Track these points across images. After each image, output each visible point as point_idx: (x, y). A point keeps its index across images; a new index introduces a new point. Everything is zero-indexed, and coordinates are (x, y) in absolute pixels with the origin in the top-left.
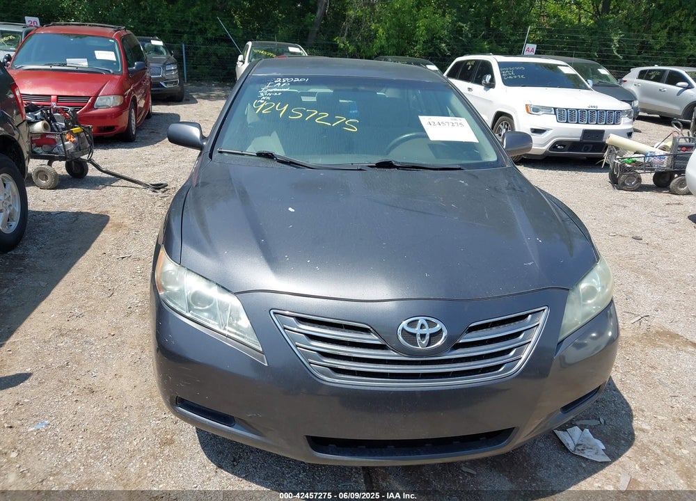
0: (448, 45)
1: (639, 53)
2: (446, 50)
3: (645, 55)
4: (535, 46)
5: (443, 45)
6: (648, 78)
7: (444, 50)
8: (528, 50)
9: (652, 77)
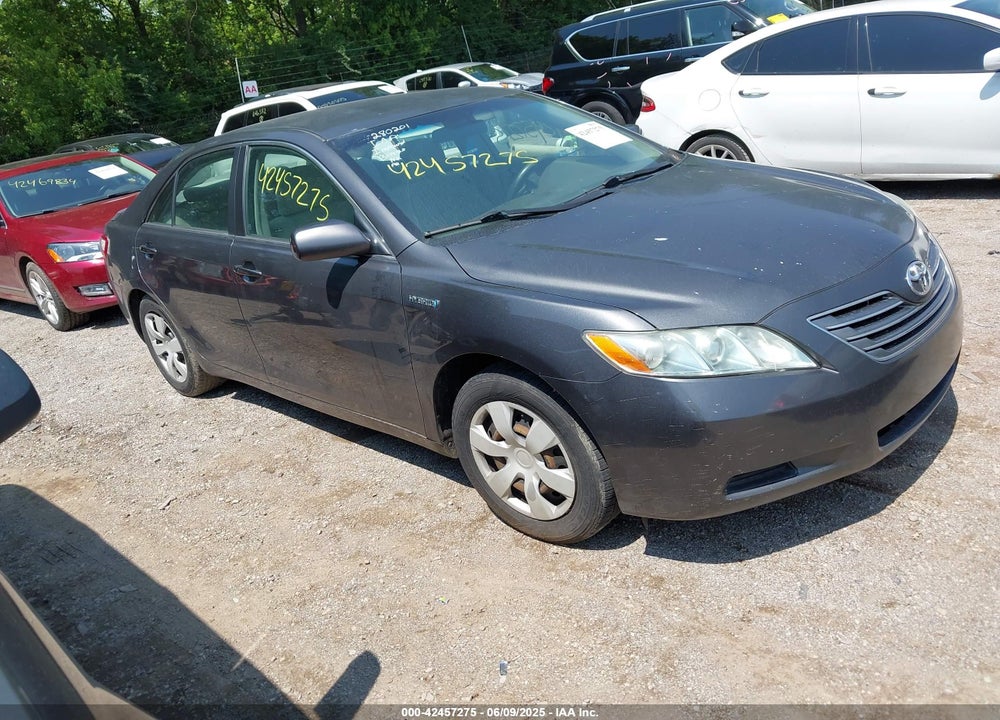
0: (128, 109)
1: (372, 65)
2: (128, 116)
3: (379, 65)
4: (254, 83)
5: (121, 111)
6: (420, 87)
7: (125, 119)
8: (248, 90)
9: (425, 85)
